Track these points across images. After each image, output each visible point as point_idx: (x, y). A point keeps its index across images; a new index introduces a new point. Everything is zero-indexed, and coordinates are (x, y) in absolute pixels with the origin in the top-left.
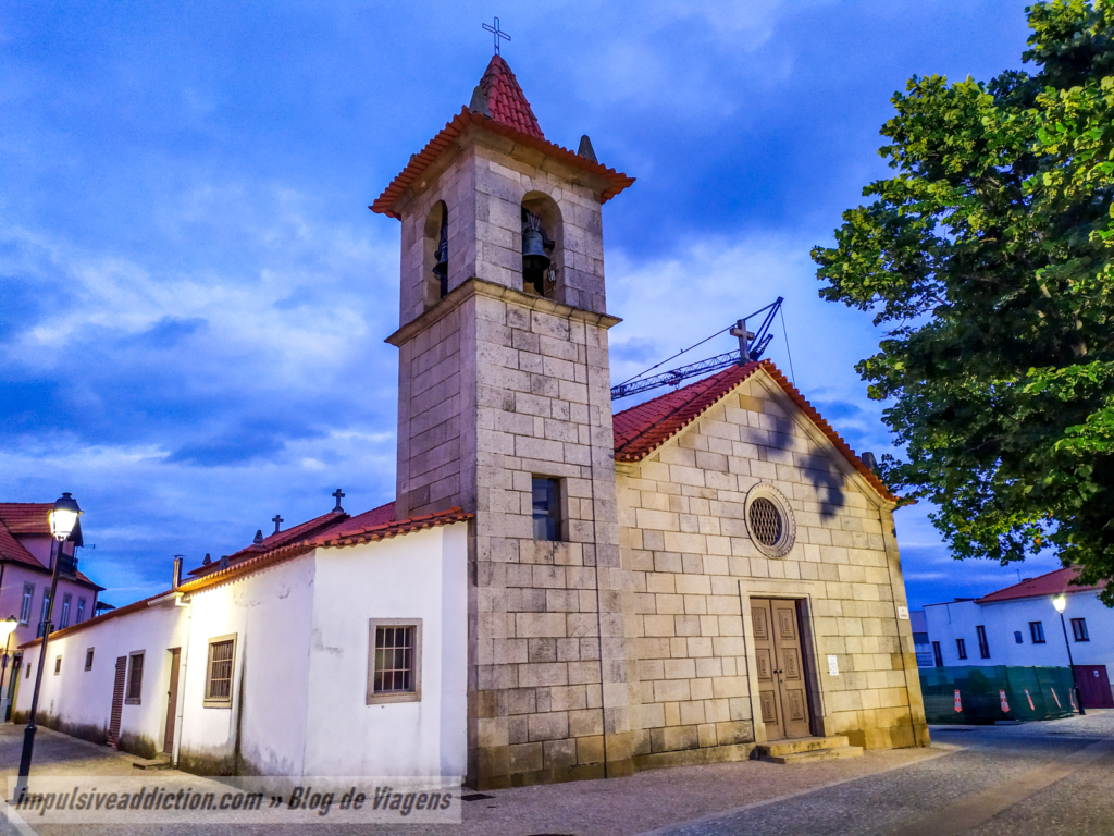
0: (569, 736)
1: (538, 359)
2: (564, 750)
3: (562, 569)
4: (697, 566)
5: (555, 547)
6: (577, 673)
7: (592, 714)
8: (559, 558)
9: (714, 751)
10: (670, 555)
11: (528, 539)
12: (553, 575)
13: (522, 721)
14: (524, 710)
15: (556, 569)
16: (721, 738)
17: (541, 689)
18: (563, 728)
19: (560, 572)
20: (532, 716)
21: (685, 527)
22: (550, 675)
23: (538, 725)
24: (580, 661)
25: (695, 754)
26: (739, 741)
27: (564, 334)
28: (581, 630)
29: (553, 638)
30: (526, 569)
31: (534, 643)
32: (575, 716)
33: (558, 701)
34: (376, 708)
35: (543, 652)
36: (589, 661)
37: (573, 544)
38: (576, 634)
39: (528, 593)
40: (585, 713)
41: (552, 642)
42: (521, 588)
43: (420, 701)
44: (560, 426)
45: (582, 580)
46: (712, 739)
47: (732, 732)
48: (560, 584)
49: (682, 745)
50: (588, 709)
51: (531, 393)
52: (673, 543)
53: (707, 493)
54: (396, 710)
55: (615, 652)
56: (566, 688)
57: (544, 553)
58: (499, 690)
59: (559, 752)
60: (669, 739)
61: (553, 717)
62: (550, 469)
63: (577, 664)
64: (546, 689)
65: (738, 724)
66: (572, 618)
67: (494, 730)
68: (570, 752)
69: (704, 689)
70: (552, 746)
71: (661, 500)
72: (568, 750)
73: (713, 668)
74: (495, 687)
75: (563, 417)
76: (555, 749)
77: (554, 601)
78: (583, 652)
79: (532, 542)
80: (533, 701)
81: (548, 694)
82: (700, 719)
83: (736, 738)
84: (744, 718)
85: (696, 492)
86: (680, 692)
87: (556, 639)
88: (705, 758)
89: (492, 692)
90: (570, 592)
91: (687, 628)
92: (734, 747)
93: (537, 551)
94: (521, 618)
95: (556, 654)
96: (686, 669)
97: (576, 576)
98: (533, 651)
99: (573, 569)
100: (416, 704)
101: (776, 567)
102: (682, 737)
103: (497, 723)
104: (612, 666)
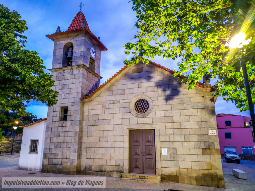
0: (61, 164)
1: (64, 81)
2: (60, 167)
3: (64, 127)
4: (109, 123)
5: (63, 123)
6: (65, 150)
7: (67, 160)
8: (64, 125)
9: (108, 173)
10: (100, 120)
11: (57, 121)
12: (62, 129)
13: (51, 160)
14: (52, 158)
15: (63, 127)
16: (111, 170)
17: (56, 154)
18: (60, 162)
19: (64, 128)
20: (54, 159)
21: (106, 112)
22: (59, 151)
23: (55, 161)
24: (66, 148)
25: (101, 173)
26: (117, 172)
27: (71, 73)
28: (67, 141)
29: (60, 143)
30: (56, 128)
31: (56, 144)
32: (63, 160)
33: (60, 156)
34: (30, 155)
35: (58, 146)
36: (68, 148)
37: (68, 121)
38: (66, 142)
39: (56, 133)
40: (66, 160)
41: (60, 144)
42: (55, 132)
43: (37, 154)
44: (68, 95)
45: (69, 129)
46: (108, 169)
47: (116, 169)
48: (64, 130)
49: (97, 170)
50: (67, 159)
51: (62, 89)
52: (101, 117)
53: (115, 102)
54: (33, 156)
55: (75, 146)
56: (62, 154)
57: (61, 124)
58: (47, 153)
59: (59, 168)
60: (93, 168)
61: (58, 160)
62: (64, 105)
63: (65, 148)
64: (57, 154)
65: (118, 167)
66: (65, 138)
67: (45, 161)
68: (61, 168)
69: (107, 156)
70: (57, 166)
71: (100, 106)
72: (61, 167)
73: (112, 150)
74: (46, 153)
75: (69, 93)
76: (58, 167)
77: (62, 134)
78: (67, 146)
79: (58, 122)
80: (54, 156)
81: (58, 155)
82: (105, 164)
83: (117, 171)
84: (121, 165)
85: (112, 102)
86: (99, 156)
87: (61, 143)
88: (104, 174)
89: (46, 154)
90: (66, 132)
91: (104, 139)
92: (115, 173)
93: (59, 124)
94: (54, 139)
95: (61, 146)
96: (102, 150)
97: (67, 129)
98: (56, 145)
99: (67, 127)
100: (36, 155)
101: (141, 120)
102: (98, 168)
103: (46, 160)
104: (74, 149)
